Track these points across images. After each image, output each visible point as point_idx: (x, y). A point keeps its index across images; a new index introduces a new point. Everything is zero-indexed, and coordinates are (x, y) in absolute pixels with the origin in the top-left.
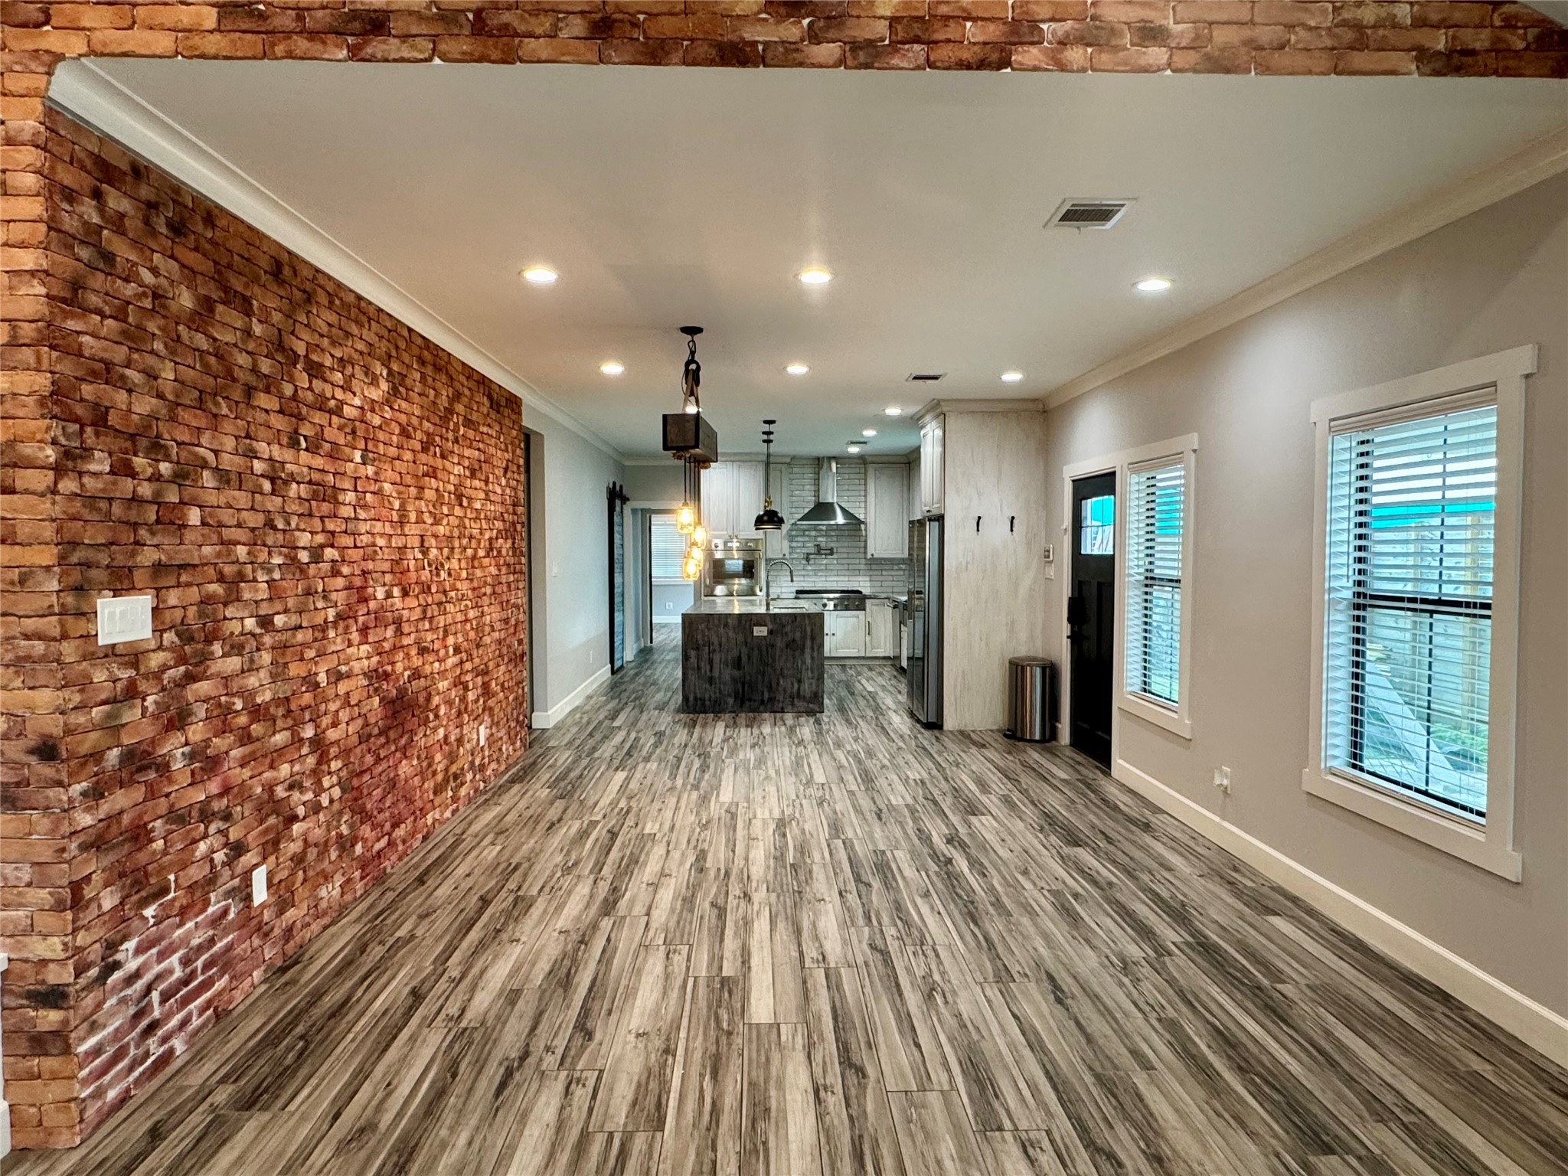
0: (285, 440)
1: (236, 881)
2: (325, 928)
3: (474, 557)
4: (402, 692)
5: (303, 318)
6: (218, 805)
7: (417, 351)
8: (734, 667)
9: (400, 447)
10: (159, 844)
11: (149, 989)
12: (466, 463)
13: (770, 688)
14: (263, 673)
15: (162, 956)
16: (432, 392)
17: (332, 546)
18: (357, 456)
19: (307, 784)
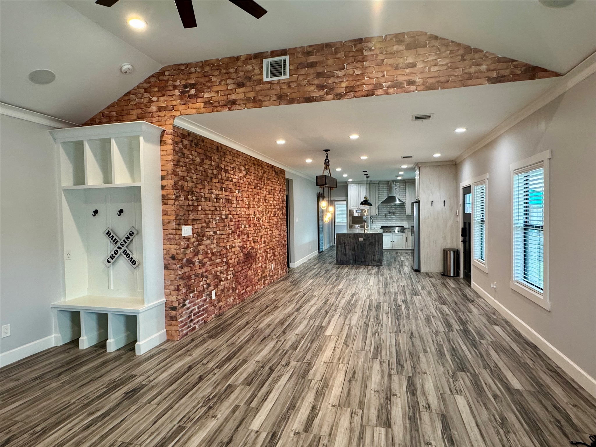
0: (219, 189)
1: (209, 293)
2: (229, 309)
3: (270, 217)
4: (249, 253)
5: (223, 159)
6: (205, 274)
7: (252, 162)
8: (352, 250)
9: (248, 188)
10: (193, 281)
11: (191, 312)
12: (267, 190)
13: (364, 258)
14: (214, 245)
15: (194, 305)
16: (257, 172)
17: (231, 214)
18: (237, 191)
19: (225, 272)
